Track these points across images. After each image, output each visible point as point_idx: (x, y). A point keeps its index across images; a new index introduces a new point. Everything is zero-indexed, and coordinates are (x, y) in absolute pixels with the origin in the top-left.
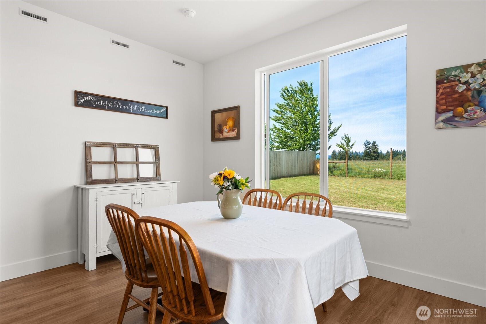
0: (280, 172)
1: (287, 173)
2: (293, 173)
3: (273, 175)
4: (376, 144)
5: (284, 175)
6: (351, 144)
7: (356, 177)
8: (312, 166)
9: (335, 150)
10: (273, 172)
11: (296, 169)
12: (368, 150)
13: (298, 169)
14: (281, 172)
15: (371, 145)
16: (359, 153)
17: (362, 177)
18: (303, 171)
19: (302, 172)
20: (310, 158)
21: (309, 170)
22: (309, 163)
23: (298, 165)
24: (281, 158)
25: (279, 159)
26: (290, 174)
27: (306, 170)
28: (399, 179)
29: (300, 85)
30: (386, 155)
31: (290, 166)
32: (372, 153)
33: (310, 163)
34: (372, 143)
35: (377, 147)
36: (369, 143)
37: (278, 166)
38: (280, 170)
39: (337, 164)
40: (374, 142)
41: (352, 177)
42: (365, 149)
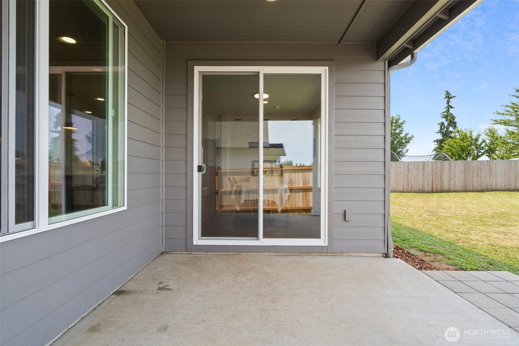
1: (505, 186)
14: (494, 184)
24: (494, 169)
25: (490, 169)
26: (512, 187)
31: (513, 178)
37: (488, 177)
38: (492, 182)
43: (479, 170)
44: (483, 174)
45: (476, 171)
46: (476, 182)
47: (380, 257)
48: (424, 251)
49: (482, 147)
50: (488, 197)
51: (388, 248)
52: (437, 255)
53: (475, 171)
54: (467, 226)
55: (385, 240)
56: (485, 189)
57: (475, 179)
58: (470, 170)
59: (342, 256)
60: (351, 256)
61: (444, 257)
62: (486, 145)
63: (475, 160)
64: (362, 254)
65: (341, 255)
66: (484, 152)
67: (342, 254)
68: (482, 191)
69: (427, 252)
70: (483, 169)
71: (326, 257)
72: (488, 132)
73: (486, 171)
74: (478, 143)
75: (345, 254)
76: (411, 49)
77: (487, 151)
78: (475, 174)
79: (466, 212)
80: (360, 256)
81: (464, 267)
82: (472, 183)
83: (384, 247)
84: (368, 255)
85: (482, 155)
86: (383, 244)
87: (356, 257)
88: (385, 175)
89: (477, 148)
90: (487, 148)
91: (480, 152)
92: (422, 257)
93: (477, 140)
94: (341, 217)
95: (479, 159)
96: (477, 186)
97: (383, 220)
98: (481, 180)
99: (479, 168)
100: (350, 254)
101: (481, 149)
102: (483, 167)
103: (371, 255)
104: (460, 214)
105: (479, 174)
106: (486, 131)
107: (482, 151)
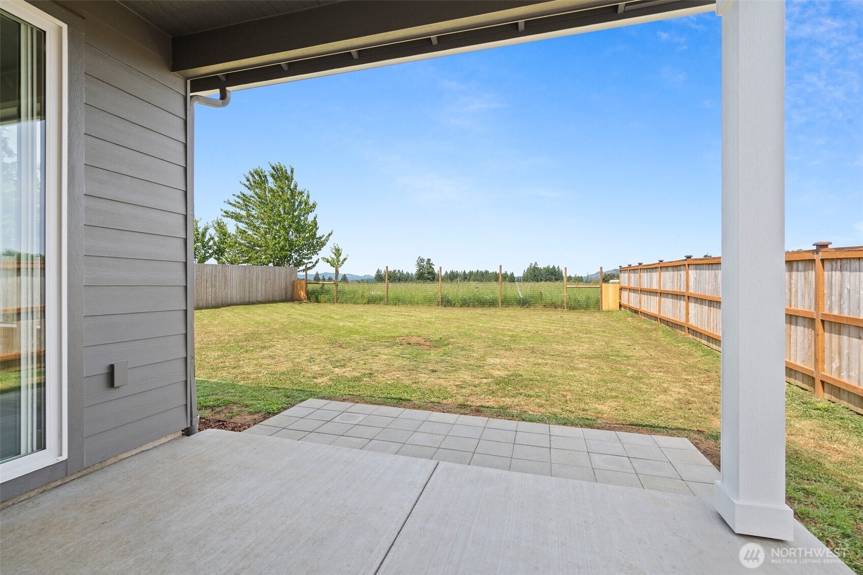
0: (227, 298)
1: (240, 298)
2: (253, 299)
3: (211, 302)
4: (431, 263)
5: (234, 301)
6: (341, 258)
7: (347, 303)
8: (290, 289)
9: (380, 270)
10: (213, 296)
11: (260, 294)
12: (421, 271)
13: (264, 293)
14: (229, 297)
15: (425, 263)
16: (412, 274)
17: (354, 303)
18: (273, 295)
19: (271, 298)
20: (286, 278)
21: (285, 294)
22: (283, 285)
23: (263, 288)
24: (229, 276)
25: (225, 277)
26: (247, 300)
27: (278, 294)
28: (395, 305)
29: (273, 168)
30: (444, 277)
31: (247, 288)
32: (426, 275)
33: (286, 285)
34: (426, 260)
35: (432, 266)
36: (422, 260)
37: (223, 288)
38: (228, 294)
39: (325, 286)
40: (429, 260)
41: (343, 303)
42: (418, 269)
43: (213, 277)
44: (218, 283)
45: (210, 278)
46: (210, 294)
47: (179, 438)
48: (209, 407)
49: (211, 246)
50: (226, 314)
51: (191, 416)
52: (228, 407)
53: (209, 280)
54: (230, 357)
55: (186, 405)
56: (220, 304)
57: (209, 290)
58: (203, 278)
59: (102, 468)
60: (124, 459)
61: (239, 406)
62: (215, 244)
63: (202, 263)
64: (145, 448)
65: (100, 467)
66: (213, 253)
67: (104, 464)
68: (217, 306)
69: (213, 407)
70: (218, 277)
71: (64, 487)
72: (216, 225)
73: (220, 278)
74: (206, 240)
75: (109, 462)
76: (222, 81)
77: (215, 252)
78: (209, 283)
79: (214, 339)
80: (143, 451)
81: (271, 410)
82: (205, 296)
83: (185, 418)
84: (156, 443)
85: (210, 256)
86: (183, 414)
87: (136, 458)
88: (186, 287)
89: (204, 246)
90: (216, 248)
91: (208, 253)
92: (213, 416)
93: (204, 235)
94: (101, 381)
95: (207, 263)
96: (211, 300)
97: (183, 369)
98: (215, 292)
99: (213, 274)
100: (120, 457)
101: (209, 249)
102: (218, 273)
103: (164, 440)
104: (210, 342)
105: (213, 283)
106: (214, 224)
107: (210, 251)
